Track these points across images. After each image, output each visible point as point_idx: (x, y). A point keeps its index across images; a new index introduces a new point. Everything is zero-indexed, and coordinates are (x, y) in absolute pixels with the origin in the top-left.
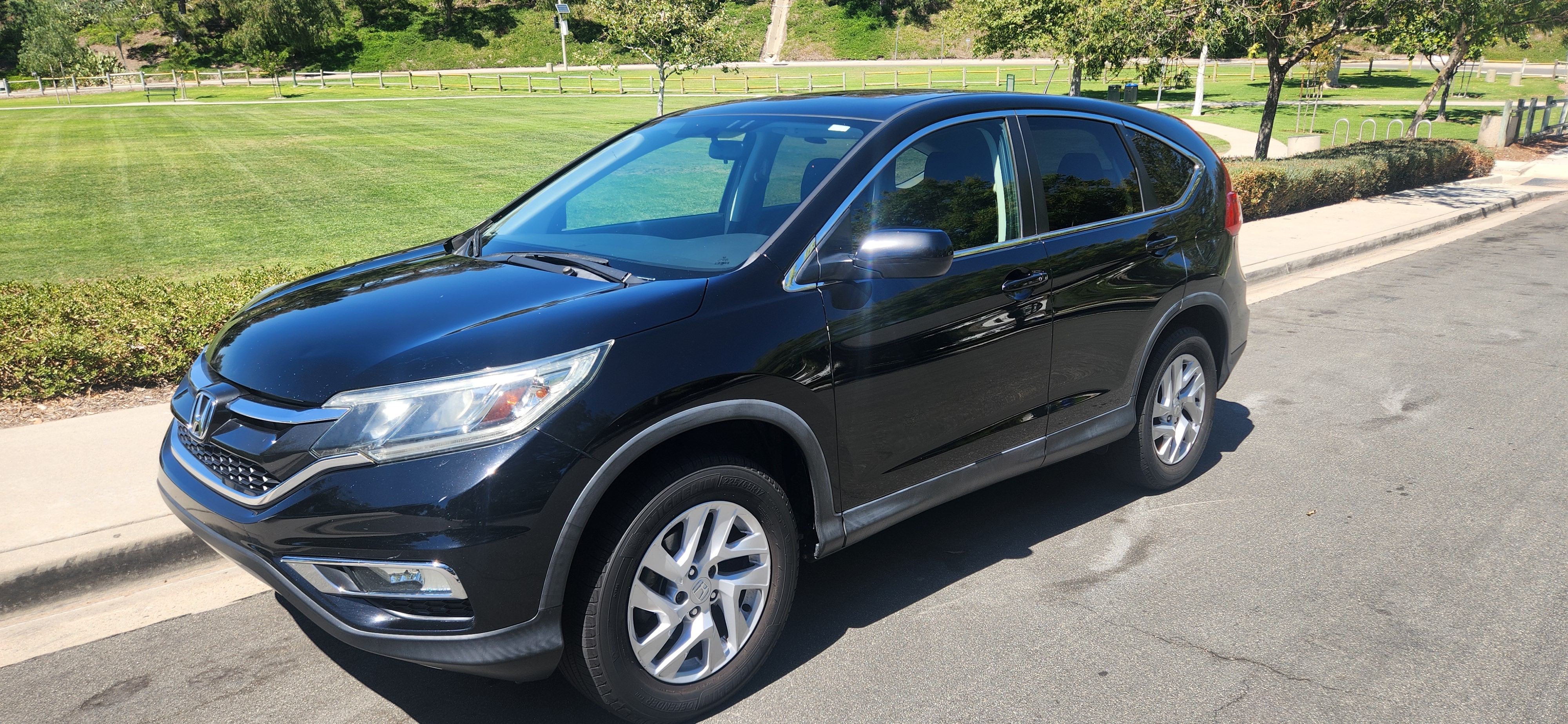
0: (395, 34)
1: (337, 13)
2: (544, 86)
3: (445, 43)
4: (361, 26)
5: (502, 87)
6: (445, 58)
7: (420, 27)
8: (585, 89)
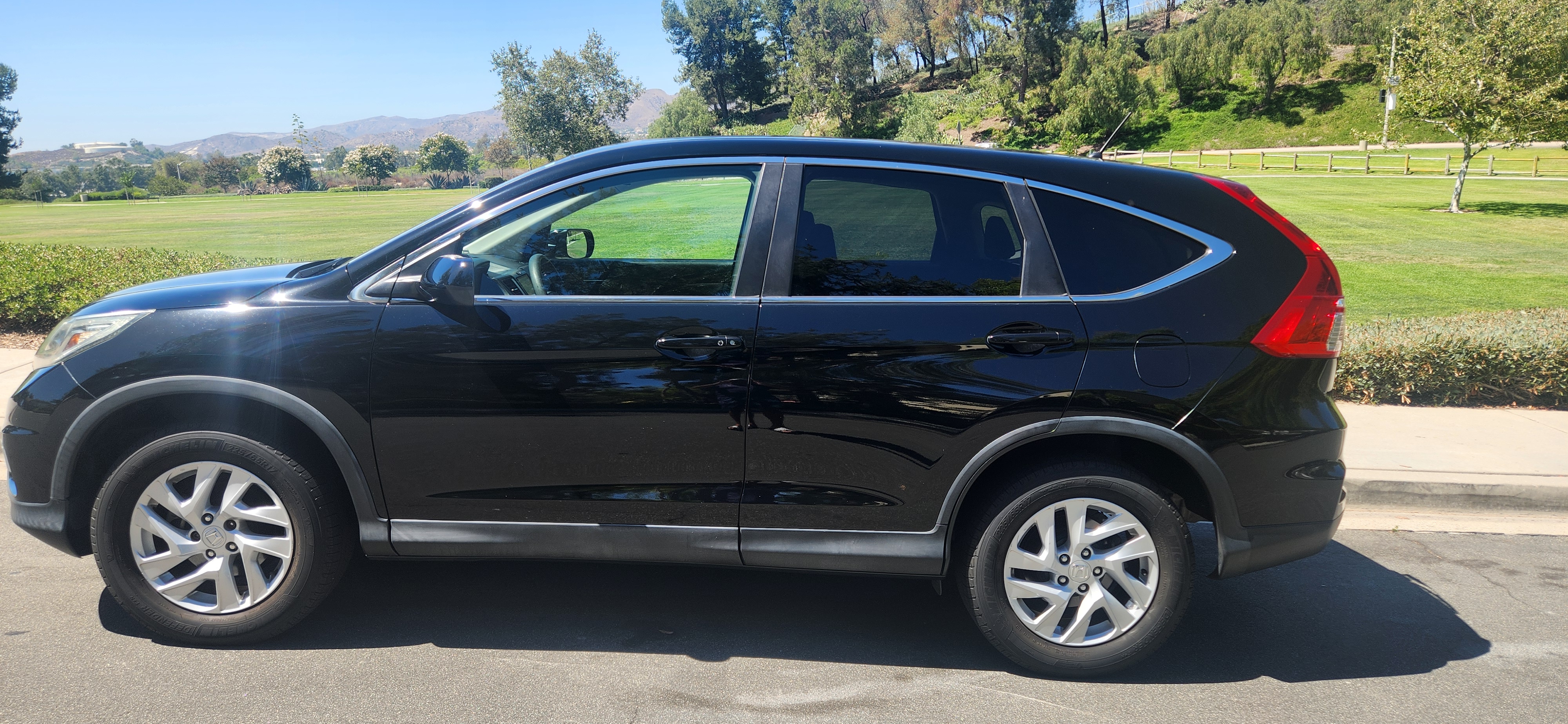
0: (1207, 114)
1: (1152, 94)
2: (1349, 165)
3: (1256, 122)
4: (1175, 108)
5: (1296, 166)
6: (1253, 137)
7: (1235, 106)
8: (1397, 168)
